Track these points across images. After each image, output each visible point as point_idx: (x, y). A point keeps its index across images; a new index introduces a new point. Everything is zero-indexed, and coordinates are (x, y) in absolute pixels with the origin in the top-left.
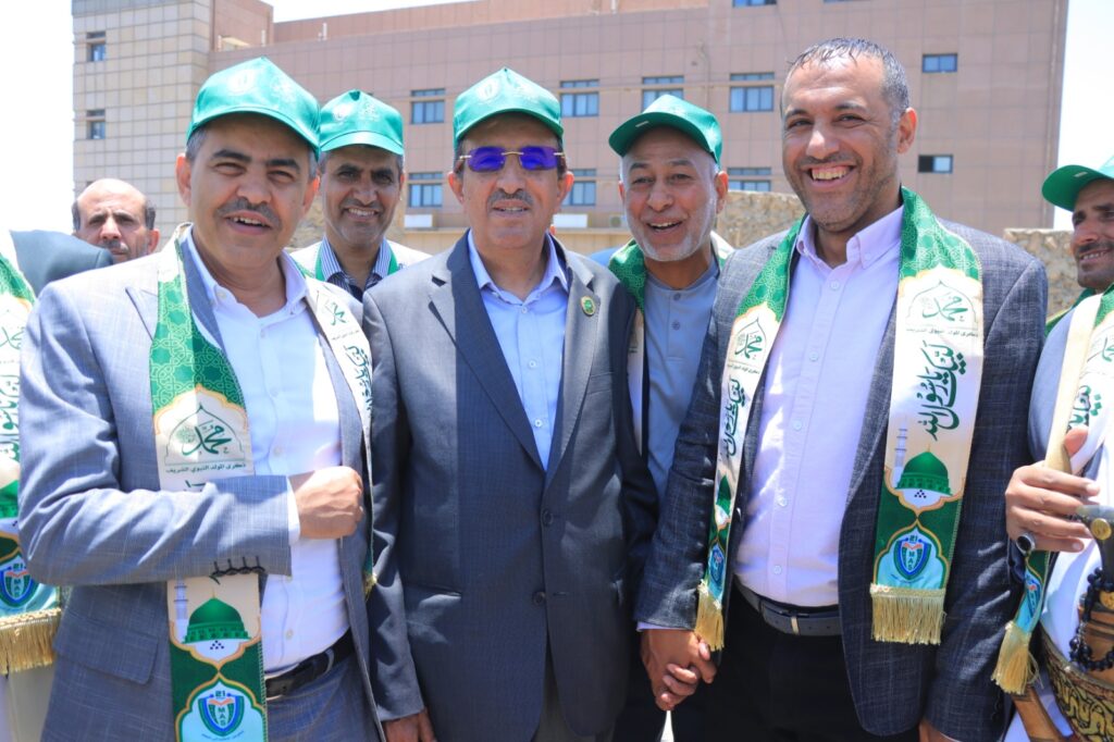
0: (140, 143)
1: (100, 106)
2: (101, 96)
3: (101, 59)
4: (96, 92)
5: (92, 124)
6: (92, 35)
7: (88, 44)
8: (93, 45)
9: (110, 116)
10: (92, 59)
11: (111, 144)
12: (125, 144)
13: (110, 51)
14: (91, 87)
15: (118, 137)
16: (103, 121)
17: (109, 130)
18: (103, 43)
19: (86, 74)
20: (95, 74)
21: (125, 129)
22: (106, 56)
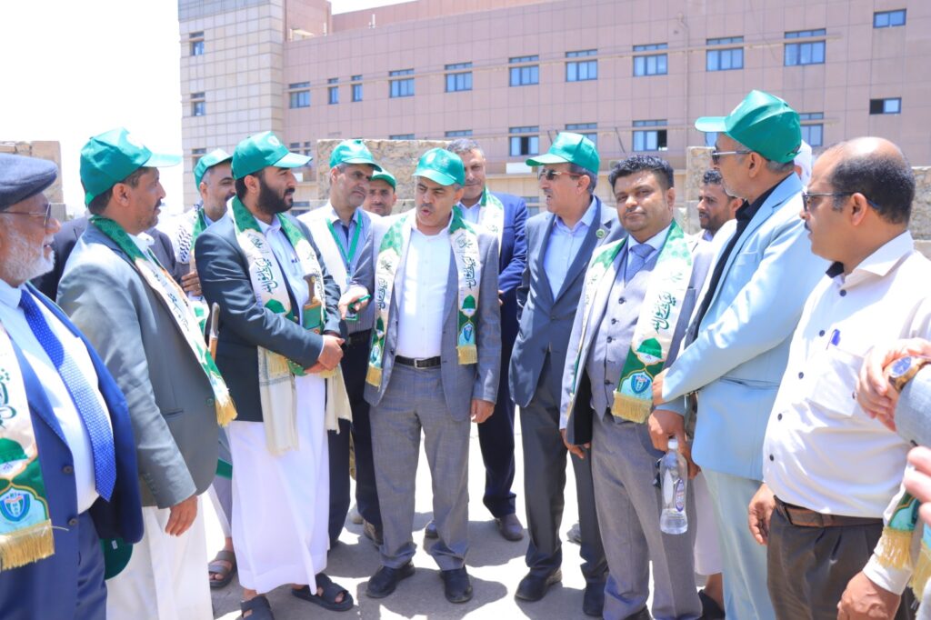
0: (232, 117)
1: (201, 90)
2: (201, 82)
3: (201, 53)
4: (198, 79)
5: (195, 104)
6: (193, 35)
7: (191, 42)
8: (195, 42)
9: (208, 97)
10: (193, 53)
11: (210, 119)
12: (221, 118)
13: (207, 47)
14: (193, 76)
15: (216, 113)
16: (203, 102)
17: (208, 108)
18: (203, 40)
19: (190, 66)
20: (197, 65)
21: (220, 107)
22: (203, 51)
